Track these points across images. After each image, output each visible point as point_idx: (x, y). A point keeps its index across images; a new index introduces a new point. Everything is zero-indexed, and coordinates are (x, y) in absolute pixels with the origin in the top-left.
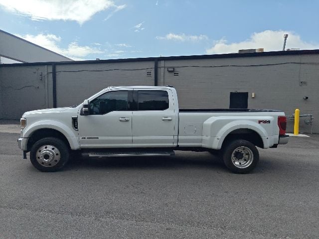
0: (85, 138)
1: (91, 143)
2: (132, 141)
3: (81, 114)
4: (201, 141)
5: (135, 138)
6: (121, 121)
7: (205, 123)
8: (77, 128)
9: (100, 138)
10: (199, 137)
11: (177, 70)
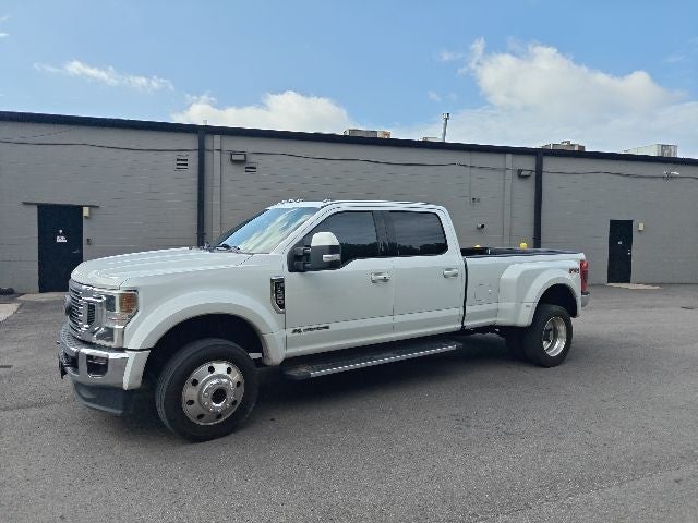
0: (299, 331)
1: (313, 343)
2: (393, 328)
3: (292, 269)
4: (496, 313)
5: (398, 319)
6: (374, 282)
7: (504, 276)
8: (282, 306)
9: (334, 327)
10: (493, 306)
11: (253, 159)
